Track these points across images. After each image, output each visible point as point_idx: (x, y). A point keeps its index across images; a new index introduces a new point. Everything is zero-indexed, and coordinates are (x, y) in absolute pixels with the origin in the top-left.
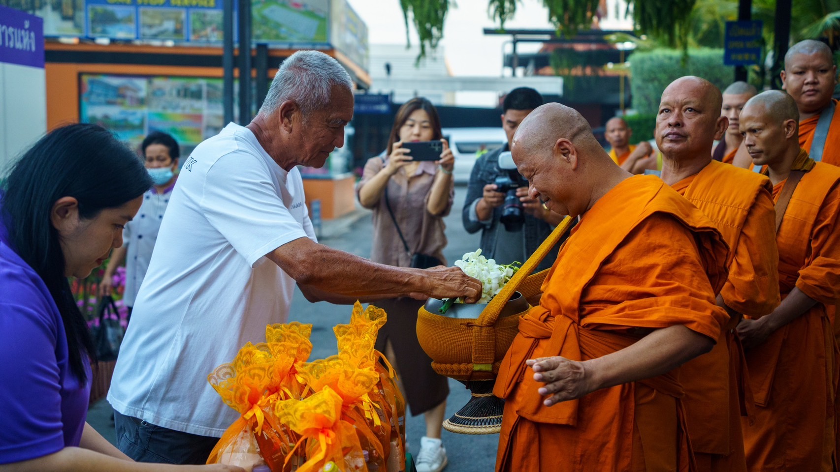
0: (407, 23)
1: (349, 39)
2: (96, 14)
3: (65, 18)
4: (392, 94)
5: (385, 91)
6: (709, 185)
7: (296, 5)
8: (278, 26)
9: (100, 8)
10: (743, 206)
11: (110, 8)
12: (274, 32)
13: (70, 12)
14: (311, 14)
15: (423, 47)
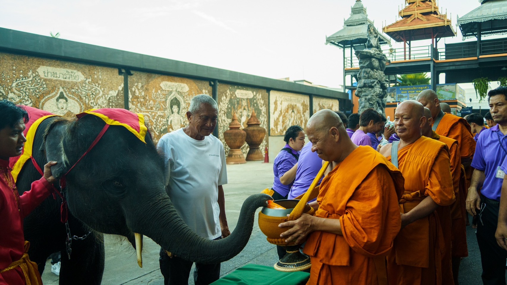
0: (476, 93)
1: (460, 96)
2: (399, 96)
3: (392, 97)
4: (472, 107)
5: (470, 106)
6: (419, 147)
7: (447, 90)
8: (442, 95)
9: (399, 95)
10: (432, 157)
11: (402, 94)
12: (441, 97)
13: (393, 96)
14: (451, 92)
15: (481, 98)
